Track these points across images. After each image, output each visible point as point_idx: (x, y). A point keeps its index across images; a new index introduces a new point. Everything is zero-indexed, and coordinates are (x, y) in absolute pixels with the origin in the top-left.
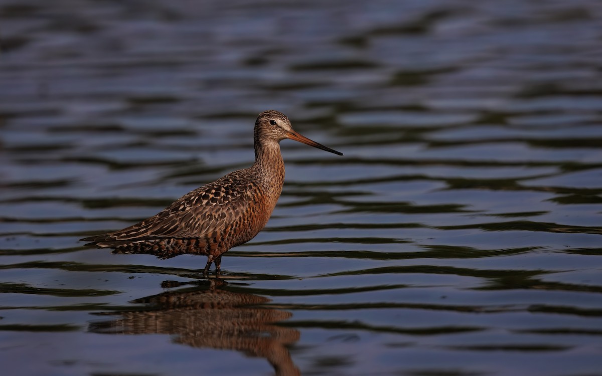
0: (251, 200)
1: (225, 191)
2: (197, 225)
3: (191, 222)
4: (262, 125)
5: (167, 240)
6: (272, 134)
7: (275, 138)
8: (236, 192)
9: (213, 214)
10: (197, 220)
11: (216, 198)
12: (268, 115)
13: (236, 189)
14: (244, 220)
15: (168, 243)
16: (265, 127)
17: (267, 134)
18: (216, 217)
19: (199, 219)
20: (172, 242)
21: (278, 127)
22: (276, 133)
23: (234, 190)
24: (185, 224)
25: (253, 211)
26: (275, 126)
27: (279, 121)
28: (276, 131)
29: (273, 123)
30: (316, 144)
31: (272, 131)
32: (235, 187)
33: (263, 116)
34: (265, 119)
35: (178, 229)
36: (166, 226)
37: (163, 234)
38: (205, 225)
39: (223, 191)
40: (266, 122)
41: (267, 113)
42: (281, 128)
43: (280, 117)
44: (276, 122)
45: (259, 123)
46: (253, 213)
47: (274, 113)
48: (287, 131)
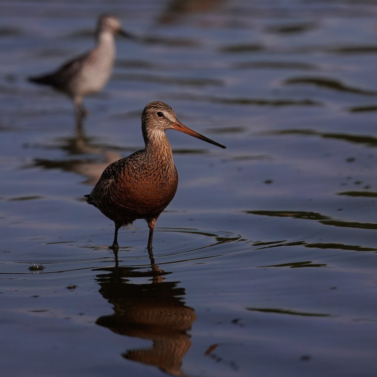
4: (149, 116)
6: (159, 124)
7: (161, 128)
12: (155, 107)
16: (152, 118)
17: (154, 125)
21: (164, 118)
22: (163, 124)
26: (162, 117)
27: (165, 113)
28: (163, 122)
29: (160, 114)
30: (199, 136)
31: (159, 122)
33: (150, 107)
34: (151, 110)
40: (153, 113)
41: (155, 105)
42: (167, 119)
43: (166, 109)
44: (162, 114)
45: (146, 114)
46: (115, 192)
47: (162, 105)
48: (173, 123)
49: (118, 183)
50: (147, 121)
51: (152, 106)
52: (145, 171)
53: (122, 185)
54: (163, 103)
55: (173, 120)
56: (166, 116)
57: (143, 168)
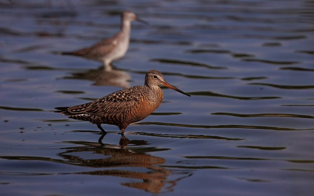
0: (137, 101)
1: (125, 95)
2: (107, 111)
3: (105, 109)
5: (93, 116)
7: (156, 84)
8: (130, 97)
9: (116, 107)
10: (108, 108)
11: (120, 98)
12: (153, 73)
13: (131, 95)
14: (131, 111)
15: (94, 117)
16: (151, 79)
17: (152, 83)
18: (118, 108)
19: (109, 108)
20: (96, 117)
21: (158, 79)
22: (157, 82)
23: (129, 96)
24: (102, 110)
25: (136, 107)
26: (156, 78)
27: (158, 76)
28: (157, 81)
29: (155, 77)
30: (177, 89)
31: (155, 81)
32: (131, 94)
33: (150, 73)
34: (151, 74)
35: (98, 112)
36: (93, 109)
37: (92, 113)
38: (111, 112)
39: (124, 95)
40: (151, 76)
41: (153, 72)
42: (159, 80)
43: (159, 74)
44: (157, 77)
45: (148, 76)
46: (136, 109)
47: (156, 72)
48: (162, 82)
49: (140, 104)
50: (148, 80)
51: (151, 72)
52: (153, 103)
53: (142, 106)
54: (157, 71)
55: (163, 80)
56: (159, 78)
57: (153, 101)
